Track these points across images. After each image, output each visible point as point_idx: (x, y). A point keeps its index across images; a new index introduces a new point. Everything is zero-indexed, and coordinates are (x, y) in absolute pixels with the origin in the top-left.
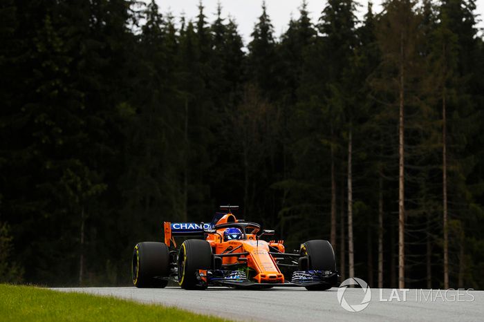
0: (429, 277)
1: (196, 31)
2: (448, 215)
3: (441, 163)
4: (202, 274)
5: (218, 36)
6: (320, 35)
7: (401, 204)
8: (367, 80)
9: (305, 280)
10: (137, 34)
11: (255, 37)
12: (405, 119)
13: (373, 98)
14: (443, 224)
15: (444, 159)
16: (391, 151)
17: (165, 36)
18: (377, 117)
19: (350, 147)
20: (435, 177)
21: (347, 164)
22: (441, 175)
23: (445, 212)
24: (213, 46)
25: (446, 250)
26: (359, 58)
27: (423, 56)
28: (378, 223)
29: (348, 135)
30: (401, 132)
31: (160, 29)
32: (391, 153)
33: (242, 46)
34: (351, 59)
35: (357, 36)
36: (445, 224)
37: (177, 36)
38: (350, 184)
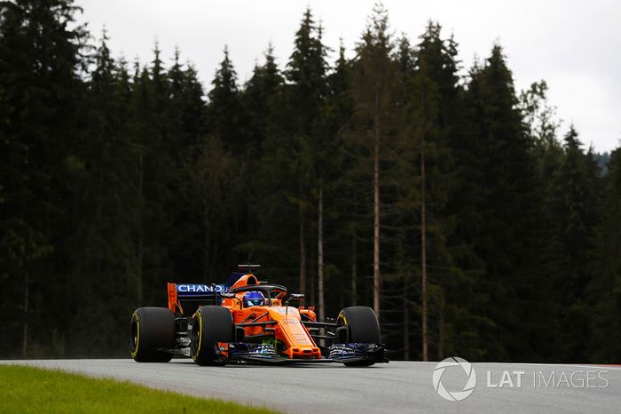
0: (407, 348)
1: (151, 77)
2: (427, 280)
3: (420, 223)
4: (223, 348)
5: (175, 84)
6: (288, 82)
7: (376, 267)
8: (339, 133)
9: (345, 355)
10: (86, 81)
11: (217, 85)
12: (381, 176)
13: (345, 151)
14: (422, 290)
15: (423, 220)
16: (366, 210)
17: (118, 83)
18: (350, 173)
19: (321, 206)
20: (414, 238)
21: (318, 225)
22: (420, 236)
23: (424, 277)
24: (170, 95)
25: (425, 318)
26: (330, 109)
27: (400, 106)
28: (351, 288)
29: (318, 193)
30: (376, 189)
31: (112, 76)
32: (365, 212)
33: (203, 94)
34: (321, 109)
35: (328, 84)
36: (424, 289)
37: (130, 84)
38: (320, 246)
